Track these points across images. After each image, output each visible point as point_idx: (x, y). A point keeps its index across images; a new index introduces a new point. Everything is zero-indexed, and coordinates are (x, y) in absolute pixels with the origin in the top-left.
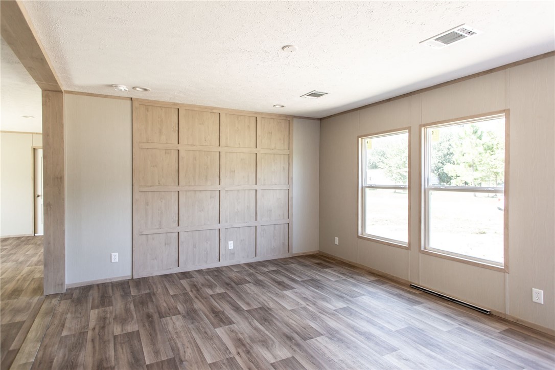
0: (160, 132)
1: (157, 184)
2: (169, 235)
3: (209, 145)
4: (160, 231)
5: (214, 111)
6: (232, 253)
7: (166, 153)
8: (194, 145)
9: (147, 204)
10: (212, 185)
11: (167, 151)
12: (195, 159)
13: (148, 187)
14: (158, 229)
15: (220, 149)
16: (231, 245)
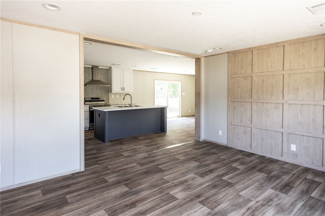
0: (242, 68)
1: (240, 98)
2: (246, 128)
3: (274, 70)
4: (240, 124)
5: (279, 45)
6: (295, 155)
7: (245, 79)
8: (262, 72)
9: (234, 108)
10: (276, 99)
11: (245, 78)
12: (263, 81)
13: (235, 99)
14: (240, 123)
15: (283, 72)
16: (293, 148)
